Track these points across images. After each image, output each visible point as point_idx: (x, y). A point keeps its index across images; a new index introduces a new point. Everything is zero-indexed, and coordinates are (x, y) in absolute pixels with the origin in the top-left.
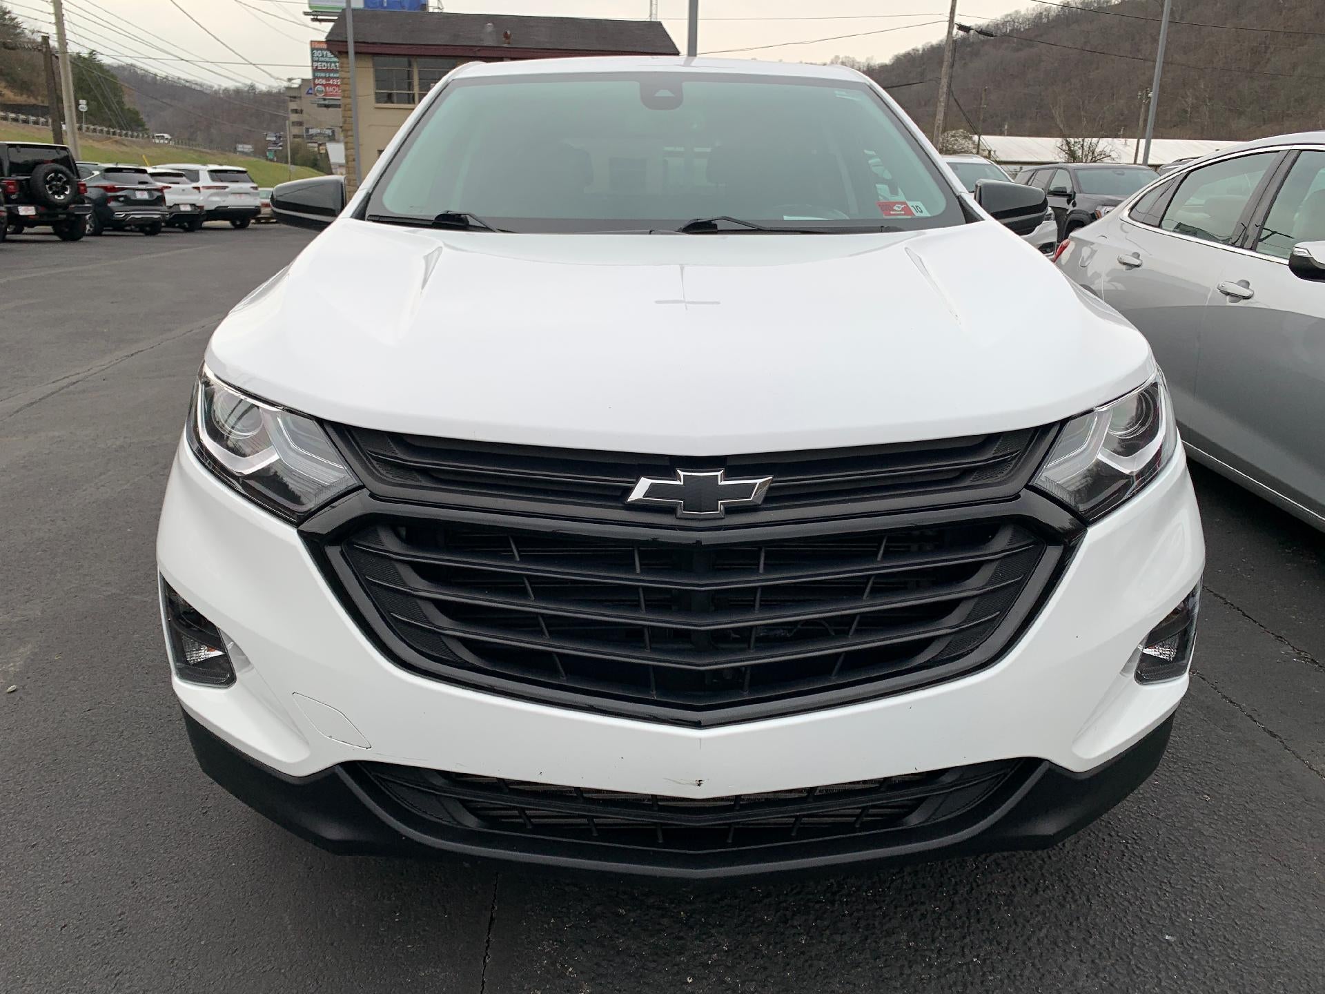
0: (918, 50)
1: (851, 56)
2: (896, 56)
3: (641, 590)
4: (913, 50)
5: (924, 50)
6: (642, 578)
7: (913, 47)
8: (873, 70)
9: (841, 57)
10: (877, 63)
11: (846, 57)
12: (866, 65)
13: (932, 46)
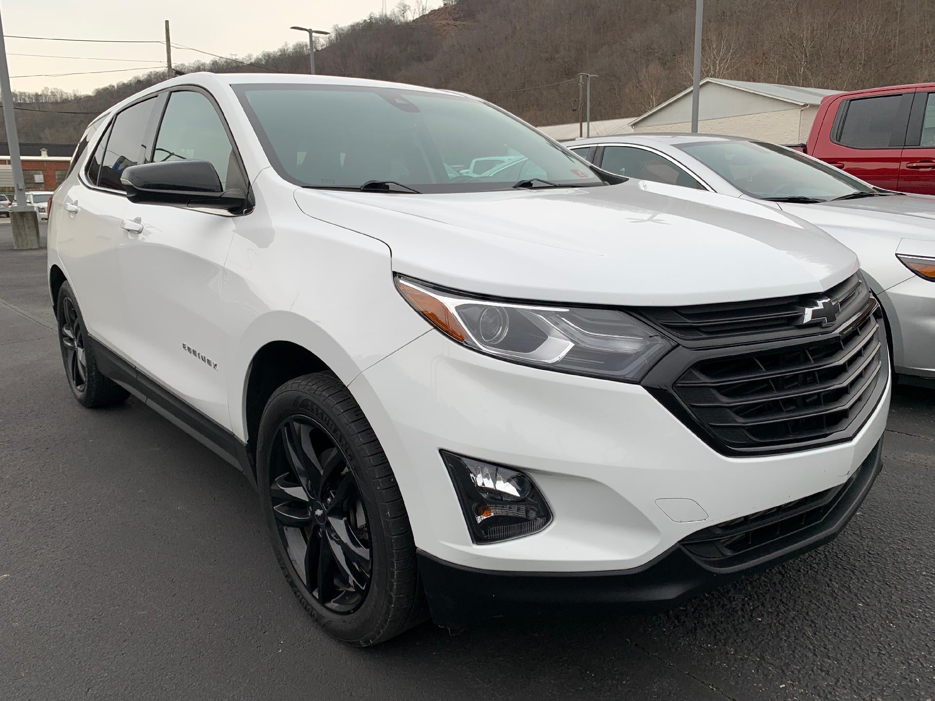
0: (113, 87)
1: (59, 88)
2: (97, 90)
3: (816, 373)
4: (110, 86)
5: (118, 86)
6: (816, 365)
7: (110, 84)
8: (80, 99)
9: (50, 88)
10: (82, 94)
11: (54, 89)
12: (73, 95)
13: (124, 84)
